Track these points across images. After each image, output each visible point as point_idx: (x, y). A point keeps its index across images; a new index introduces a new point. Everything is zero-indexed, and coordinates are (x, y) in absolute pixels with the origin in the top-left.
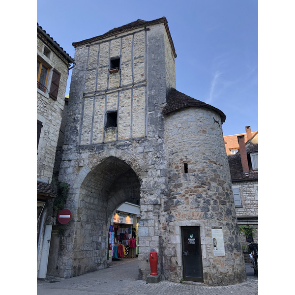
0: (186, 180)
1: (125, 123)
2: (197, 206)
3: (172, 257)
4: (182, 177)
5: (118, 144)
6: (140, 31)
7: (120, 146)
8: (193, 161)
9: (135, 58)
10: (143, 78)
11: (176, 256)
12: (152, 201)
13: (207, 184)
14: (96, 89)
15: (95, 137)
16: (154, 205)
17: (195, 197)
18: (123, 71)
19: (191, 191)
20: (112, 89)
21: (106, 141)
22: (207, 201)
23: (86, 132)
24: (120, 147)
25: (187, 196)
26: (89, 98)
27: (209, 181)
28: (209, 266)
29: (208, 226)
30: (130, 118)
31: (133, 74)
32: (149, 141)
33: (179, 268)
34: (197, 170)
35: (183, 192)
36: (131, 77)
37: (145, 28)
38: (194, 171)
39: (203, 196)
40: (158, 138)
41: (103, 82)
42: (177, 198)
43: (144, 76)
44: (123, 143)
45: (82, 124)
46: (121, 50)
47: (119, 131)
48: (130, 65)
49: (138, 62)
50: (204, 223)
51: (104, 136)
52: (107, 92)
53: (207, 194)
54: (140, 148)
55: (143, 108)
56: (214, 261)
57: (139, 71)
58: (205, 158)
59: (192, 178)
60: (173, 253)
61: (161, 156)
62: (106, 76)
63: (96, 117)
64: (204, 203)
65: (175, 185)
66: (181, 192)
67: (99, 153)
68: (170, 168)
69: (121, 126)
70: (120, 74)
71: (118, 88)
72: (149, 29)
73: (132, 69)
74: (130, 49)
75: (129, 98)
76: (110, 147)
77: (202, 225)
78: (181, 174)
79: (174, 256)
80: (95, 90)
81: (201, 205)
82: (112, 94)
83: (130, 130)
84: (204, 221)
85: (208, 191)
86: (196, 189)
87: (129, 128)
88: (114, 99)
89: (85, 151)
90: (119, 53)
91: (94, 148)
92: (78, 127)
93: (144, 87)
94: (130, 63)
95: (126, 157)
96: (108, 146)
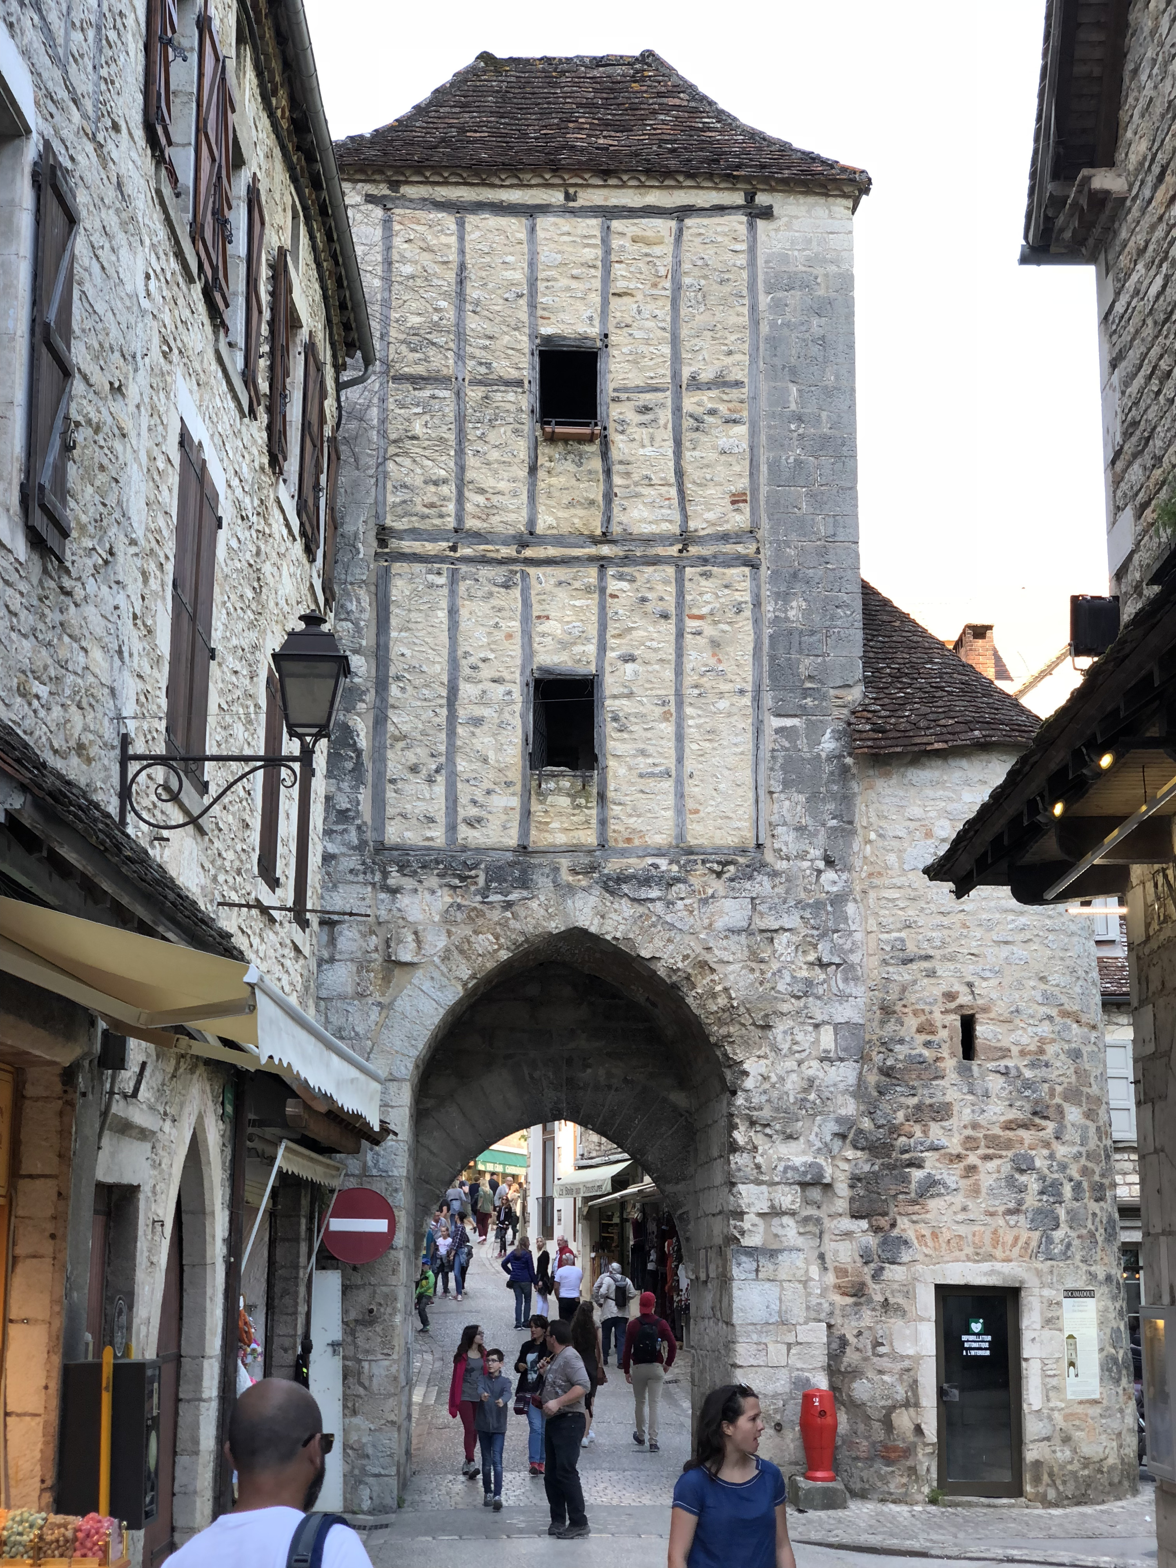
0: (971, 1092)
1: (643, 753)
2: (1012, 1205)
3: (894, 1408)
4: (952, 1076)
5: (613, 866)
6: (720, 209)
7: (621, 879)
8: (1001, 1008)
9: (695, 384)
10: (740, 520)
11: (917, 1405)
12: (795, 1169)
13: (1051, 1113)
14: (460, 518)
15: (473, 811)
16: (804, 1185)
17: (1007, 1168)
18: (620, 446)
19: (993, 1141)
20: (559, 540)
21: (538, 839)
22: (1052, 1185)
23: (414, 769)
24: (625, 888)
25: (972, 1159)
26: (418, 568)
27: (1058, 1100)
28: (1048, 1439)
29: (1051, 1286)
30: (668, 728)
31: (679, 473)
32: (775, 874)
33: (929, 1450)
34: (1015, 1050)
35: (954, 1144)
36: (673, 492)
37: (750, 197)
38: (1005, 1053)
39: (1038, 1163)
40: (821, 864)
41: (502, 485)
42: (927, 1164)
43: (746, 508)
44: (635, 865)
45: (380, 721)
46: (605, 303)
47: (611, 795)
48: (665, 416)
49: (712, 412)
50: (1039, 1273)
51: (527, 814)
52: (528, 553)
53: (1052, 1157)
54: (729, 904)
55: (742, 692)
56: (1066, 1418)
57: (721, 472)
58: (1048, 1000)
59: (995, 1083)
60: (901, 1392)
61: (837, 960)
62: (521, 448)
63: (467, 690)
64: (1042, 1193)
65: (918, 1108)
66: (944, 1142)
67: (508, 905)
68: (891, 1027)
69: (622, 771)
70: (605, 454)
71: (596, 541)
72: (767, 213)
73: (678, 444)
74: (664, 311)
75: (665, 616)
76: (566, 877)
77: (1031, 1282)
78: (950, 1063)
79: (907, 1405)
80: (450, 523)
81: (1031, 1200)
82: (561, 573)
83: (670, 801)
84: (1039, 1265)
85: (1056, 1145)
86: (1010, 1134)
87: (668, 785)
88: (578, 603)
89: (420, 882)
90: (596, 322)
91: (473, 873)
92: (362, 734)
93: (747, 570)
94: (663, 405)
95: (661, 944)
96: (556, 870)
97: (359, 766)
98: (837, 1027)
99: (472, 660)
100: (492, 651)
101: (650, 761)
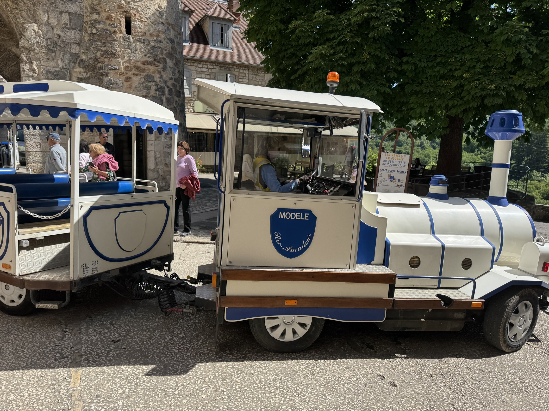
0: (129, 48)
2: (144, 94)
4: (121, 40)
8: (142, 15)
13: (161, 61)
17: (143, 80)
19: (137, 68)
22: (161, 88)
25: (129, 75)
27: (164, 56)
34: (148, 33)
35: (121, 68)
38: (143, 34)
39: (155, 79)
42: (110, 75)
53: (161, 77)
56: (164, 172)
58: (162, 16)
59: (139, 46)
64: (156, 90)
66: (117, 67)
68: (96, 16)
78: (120, 35)
81: (152, 93)
85: (162, 73)
86: (144, 66)
98: (69, 14)
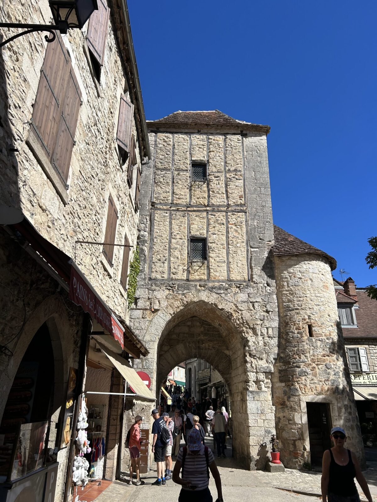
0: (313, 346)
1: (218, 257)
2: (326, 378)
4: (307, 341)
5: (210, 285)
6: (235, 134)
7: (213, 288)
8: (319, 323)
9: (230, 171)
10: (242, 201)
11: (303, 439)
12: (263, 368)
14: (173, 200)
15: (174, 270)
16: (266, 373)
17: (324, 368)
18: (212, 185)
19: (319, 360)
20: (196, 206)
21: (192, 277)
22: (337, 373)
23: (159, 260)
24: (214, 290)
25: (314, 365)
26: (161, 212)
27: (336, 349)
29: (340, 403)
30: (225, 251)
31: (227, 191)
32: (254, 287)
33: (308, 454)
34: (323, 334)
35: (309, 361)
36: (225, 195)
37: (242, 132)
38: (321, 335)
39: (332, 366)
40: (266, 285)
41: (182, 193)
42: (301, 367)
43: (243, 199)
44: (217, 284)
45: (151, 248)
46: (207, 153)
47: (210, 267)
48: (223, 178)
49: (234, 177)
50: (337, 399)
51: (188, 271)
52: (189, 209)
53: (336, 364)
54: (242, 295)
55: (243, 242)
57: (236, 191)
58: (331, 321)
59: (319, 343)
60: (298, 435)
61: (272, 310)
63: (174, 241)
64: (334, 375)
66: (306, 360)
67: (184, 294)
69: (213, 261)
70: (208, 186)
71: (205, 206)
72: (246, 136)
73: (226, 185)
74: (222, 155)
75: (223, 224)
76: (199, 287)
78: (306, 337)
79: (300, 439)
80: (170, 202)
81: (332, 377)
82: (197, 214)
83: (226, 268)
85: (337, 361)
86: (324, 358)
87: (225, 265)
88: (201, 221)
89: (160, 288)
90: (206, 157)
91: (174, 286)
92: (146, 251)
93: (244, 213)
94: (222, 176)
95: (224, 305)
96: (196, 285)
97: (145, 259)
98: (273, 328)
99: (175, 234)
100: (180, 231)
101: (220, 258)
